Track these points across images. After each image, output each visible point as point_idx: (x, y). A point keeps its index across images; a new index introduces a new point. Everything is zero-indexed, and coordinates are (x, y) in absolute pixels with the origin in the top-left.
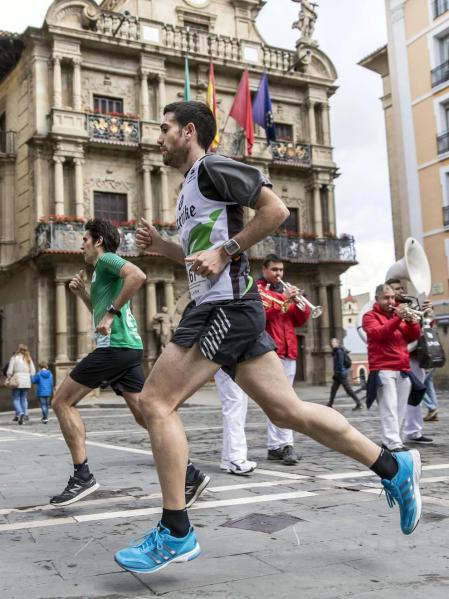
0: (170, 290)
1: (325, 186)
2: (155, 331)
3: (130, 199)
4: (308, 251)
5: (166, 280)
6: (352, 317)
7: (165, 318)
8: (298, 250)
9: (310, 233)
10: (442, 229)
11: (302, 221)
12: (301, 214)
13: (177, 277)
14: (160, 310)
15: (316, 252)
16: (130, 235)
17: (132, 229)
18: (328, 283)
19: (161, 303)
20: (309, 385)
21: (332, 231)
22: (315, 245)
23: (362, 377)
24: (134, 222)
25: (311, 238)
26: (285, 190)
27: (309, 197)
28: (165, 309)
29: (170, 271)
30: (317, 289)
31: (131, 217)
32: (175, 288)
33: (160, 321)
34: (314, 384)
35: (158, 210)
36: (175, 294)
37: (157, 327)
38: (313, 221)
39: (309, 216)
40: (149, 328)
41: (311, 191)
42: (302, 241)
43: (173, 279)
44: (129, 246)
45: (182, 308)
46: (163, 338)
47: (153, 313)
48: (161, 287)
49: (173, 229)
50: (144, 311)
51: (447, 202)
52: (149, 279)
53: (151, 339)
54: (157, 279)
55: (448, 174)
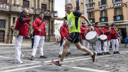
0: (16, 19)
4: (48, 13)
5: (16, 17)
6: (57, 28)
8: (46, 13)
9: (49, 10)
11: (47, 7)
12: (47, 6)
14: (13, 24)
15: (50, 14)
16: (7, 6)
18: (52, 20)
19: (14, 22)
20: (46, 42)
21: (53, 10)
22: (50, 12)
23: (58, 40)
24: (9, 3)
25: (49, 11)
27: (49, 2)
29: (17, 15)
30: (50, 21)
34: (47, 42)
35: (15, 1)
37: (13, 28)
38: (50, 7)
40: (10, 28)
41: (50, 1)
42: (47, 11)
44: (7, 9)
48: (14, 19)
49: (18, 6)
50: (9, 24)
51: (75, 6)
52: (11, 17)
53: (11, 30)
54: (13, 17)
55: (76, 1)
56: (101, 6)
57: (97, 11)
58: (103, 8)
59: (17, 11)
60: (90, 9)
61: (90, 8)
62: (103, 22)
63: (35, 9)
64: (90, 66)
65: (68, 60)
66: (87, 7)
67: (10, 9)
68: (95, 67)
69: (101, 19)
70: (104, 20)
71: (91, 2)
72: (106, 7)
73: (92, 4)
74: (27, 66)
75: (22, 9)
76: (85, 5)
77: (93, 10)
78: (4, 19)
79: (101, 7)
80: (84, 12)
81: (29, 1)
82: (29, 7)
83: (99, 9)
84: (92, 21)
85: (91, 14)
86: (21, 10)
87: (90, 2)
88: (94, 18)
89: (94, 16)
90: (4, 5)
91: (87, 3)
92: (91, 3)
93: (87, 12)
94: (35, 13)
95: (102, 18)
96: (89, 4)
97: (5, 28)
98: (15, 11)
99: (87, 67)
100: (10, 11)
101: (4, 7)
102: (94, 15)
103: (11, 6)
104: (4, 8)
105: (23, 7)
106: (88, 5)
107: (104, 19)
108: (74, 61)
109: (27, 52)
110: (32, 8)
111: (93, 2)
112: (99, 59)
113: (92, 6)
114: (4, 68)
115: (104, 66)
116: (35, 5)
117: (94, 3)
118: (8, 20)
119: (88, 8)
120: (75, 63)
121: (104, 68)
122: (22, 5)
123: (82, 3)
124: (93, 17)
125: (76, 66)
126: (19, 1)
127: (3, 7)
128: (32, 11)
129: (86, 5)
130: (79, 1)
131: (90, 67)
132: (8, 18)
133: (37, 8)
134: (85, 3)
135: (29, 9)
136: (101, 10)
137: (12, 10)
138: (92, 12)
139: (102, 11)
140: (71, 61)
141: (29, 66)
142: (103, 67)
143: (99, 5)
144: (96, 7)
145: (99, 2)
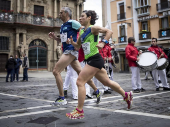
0: (24, 36)
1: (81, 4)
2: (18, 51)
3: (12, 3)
5: (23, 32)
7: (23, 46)
10: (116, 21)
13: (27, 32)
14: (20, 43)
16: (11, 16)
17: (12, 13)
19: (21, 40)
24: (13, 11)
26: (67, 4)
28: (22, 43)
29: (25, 29)
31: (11, 9)
32: (27, 36)
33: (20, 47)
35: (22, 7)
36: (26, 38)
37: (19, 50)
38: (77, 16)
39: (75, 14)
40: (16, 50)
41: (76, 6)
43: (26, 32)
44: (10, 19)
45: (29, 43)
46: (21, 53)
47: (18, 44)
48: (21, 35)
49: (27, 14)
50: (15, 43)
51: (119, 12)
52: (17, 32)
53: (17, 53)
54: (20, 32)
55: (119, 4)
56: (160, 11)
57: (153, 19)
58: (164, 14)
59: (25, 22)
60: (142, 17)
61: (142, 14)
62: (164, 37)
63: (54, 19)
64: (143, 108)
65: (108, 100)
66: (138, 14)
67: (15, 20)
68: (151, 110)
69: (160, 32)
70: (167, 33)
71: (144, 5)
72: (169, 12)
73: (145, 9)
74: (42, 108)
75: (33, 20)
76: (134, 11)
77: (147, 17)
78: (6, 36)
79: (161, 13)
80: (133, 21)
81: (43, 7)
82: (43, 17)
83: (157, 16)
84: (147, 36)
85: (144, 24)
86: (31, 21)
87: (142, 5)
88: (150, 30)
89: (149, 28)
90: (6, 14)
91: (138, 7)
92: (145, 7)
93: (139, 21)
94: (54, 24)
95: (164, 30)
96: (142, 8)
97: (8, 49)
98: (22, 23)
99: (139, 110)
100: (15, 23)
101: (6, 17)
102: (149, 25)
103: (16, 16)
104: (6, 19)
105: (34, 16)
106: (139, 10)
107: (165, 32)
108: (117, 101)
109: (42, 87)
110: (49, 18)
111: (148, 4)
112: (157, 97)
113: (146, 12)
114: (8, 111)
115: (166, 108)
116: (53, 12)
117: (149, 7)
118: (12, 38)
119: (140, 14)
120: (119, 104)
121: (166, 112)
122: (33, 14)
123: (129, 7)
124: (147, 30)
125: (120, 109)
126: (29, 7)
127: (4, 17)
128: (47, 23)
129: (136, 9)
130: (123, 3)
131: (144, 110)
132: (11, 35)
133: (56, 16)
134: (134, 7)
135: (44, 19)
136: (160, 17)
137: (18, 22)
138: (147, 22)
139: (162, 19)
140: (113, 101)
141: (45, 109)
142: (165, 110)
143: (157, 10)
144: (153, 12)
145: (157, 5)
